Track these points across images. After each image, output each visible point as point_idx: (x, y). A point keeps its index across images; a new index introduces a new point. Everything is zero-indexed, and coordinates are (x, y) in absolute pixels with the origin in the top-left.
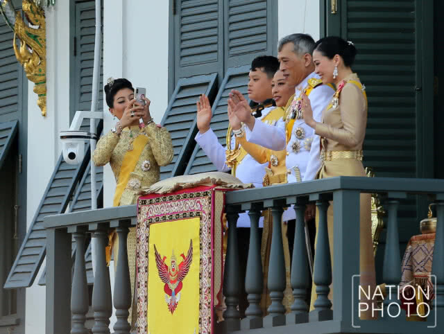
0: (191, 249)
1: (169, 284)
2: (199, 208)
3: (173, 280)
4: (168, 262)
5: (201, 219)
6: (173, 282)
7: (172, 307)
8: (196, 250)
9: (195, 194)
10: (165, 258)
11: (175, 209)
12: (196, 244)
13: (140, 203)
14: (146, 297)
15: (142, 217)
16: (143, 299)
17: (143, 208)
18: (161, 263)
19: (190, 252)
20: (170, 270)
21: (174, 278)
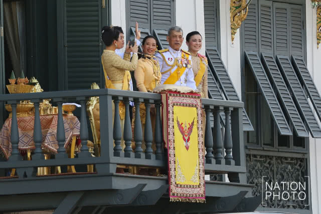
0: (193, 122)
2: (196, 103)
4: (183, 126)
7: (187, 148)
8: (195, 123)
9: (191, 96)
10: (182, 124)
11: (185, 101)
13: (168, 95)
14: (174, 140)
15: (170, 101)
16: (172, 141)
17: (170, 97)
18: (180, 126)
19: (193, 123)
20: (184, 130)
21: (186, 134)
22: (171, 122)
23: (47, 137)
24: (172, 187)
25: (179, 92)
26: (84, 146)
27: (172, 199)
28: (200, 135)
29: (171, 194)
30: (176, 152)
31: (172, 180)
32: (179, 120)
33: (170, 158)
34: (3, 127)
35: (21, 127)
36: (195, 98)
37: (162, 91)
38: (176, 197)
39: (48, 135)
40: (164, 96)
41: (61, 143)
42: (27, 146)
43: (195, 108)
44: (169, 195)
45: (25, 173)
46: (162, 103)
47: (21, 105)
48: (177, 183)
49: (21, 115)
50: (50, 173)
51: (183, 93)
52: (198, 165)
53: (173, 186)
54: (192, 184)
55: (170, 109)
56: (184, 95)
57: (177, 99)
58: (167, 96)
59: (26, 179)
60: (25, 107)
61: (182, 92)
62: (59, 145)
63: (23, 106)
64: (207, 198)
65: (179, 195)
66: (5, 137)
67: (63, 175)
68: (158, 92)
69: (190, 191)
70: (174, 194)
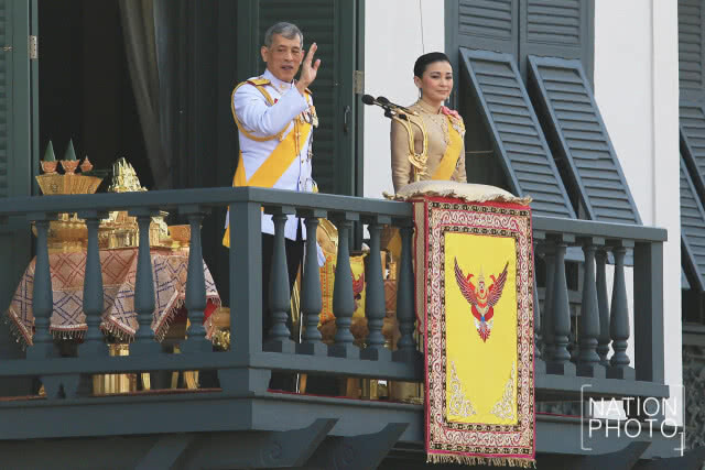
0: (505, 273)
1: (477, 307)
2: (515, 227)
3: (482, 304)
4: (474, 280)
5: (517, 240)
6: (483, 306)
7: (484, 335)
8: (511, 275)
10: (470, 276)
11: (480, 222)
12: (512, 269)
13: (430, 204)
14: (443, 316)
15: (434, 221)
16: (438, 317)
17: (435, 211)
18: (464, 282)
19: (503, 276)
20: (476, 291)
21: (483, 301)
22: (436, 269)
23: (116, 302)
24: (435, 428)
25: (462, 200)
26: (196, 324)
27: (433, 456)
28: (525, 304)
29: (431, 445)
30: (450, 344)
31: (436, 411)
32: (461, 266)
33: (429, 358)
34: (24, 277)
35: (61, 278)
36: (513, 214)
37: (414, 195)
38: (444, 452)
39: (120, 295)
40: (419, 208)
41: (145, 317)
42: (71, 323)
43: (511, 241)
44: (424, 446)
45: (62, 388)
46: (414, 225)
47: (64, 225)
48: (449, 419)
49: (65, 248)
50: (135, 388)
51: (475, 202)
52: (515, 376)
53: (437, 426)
54: (494, 421)
55: (434, 239)
56: (479, 208)
57: (457, 217)
58: (425, 207)
59: (61, 401)
60: (74, 229)
61: (470, 199)
62: (140, 322)
63: (71, 225)
64: (538, 456)
65: (454, 448)
66: (30, 302)
67: (155, 393)
68: (406, 198)
69: (488, 440)
70: (438, 447)
